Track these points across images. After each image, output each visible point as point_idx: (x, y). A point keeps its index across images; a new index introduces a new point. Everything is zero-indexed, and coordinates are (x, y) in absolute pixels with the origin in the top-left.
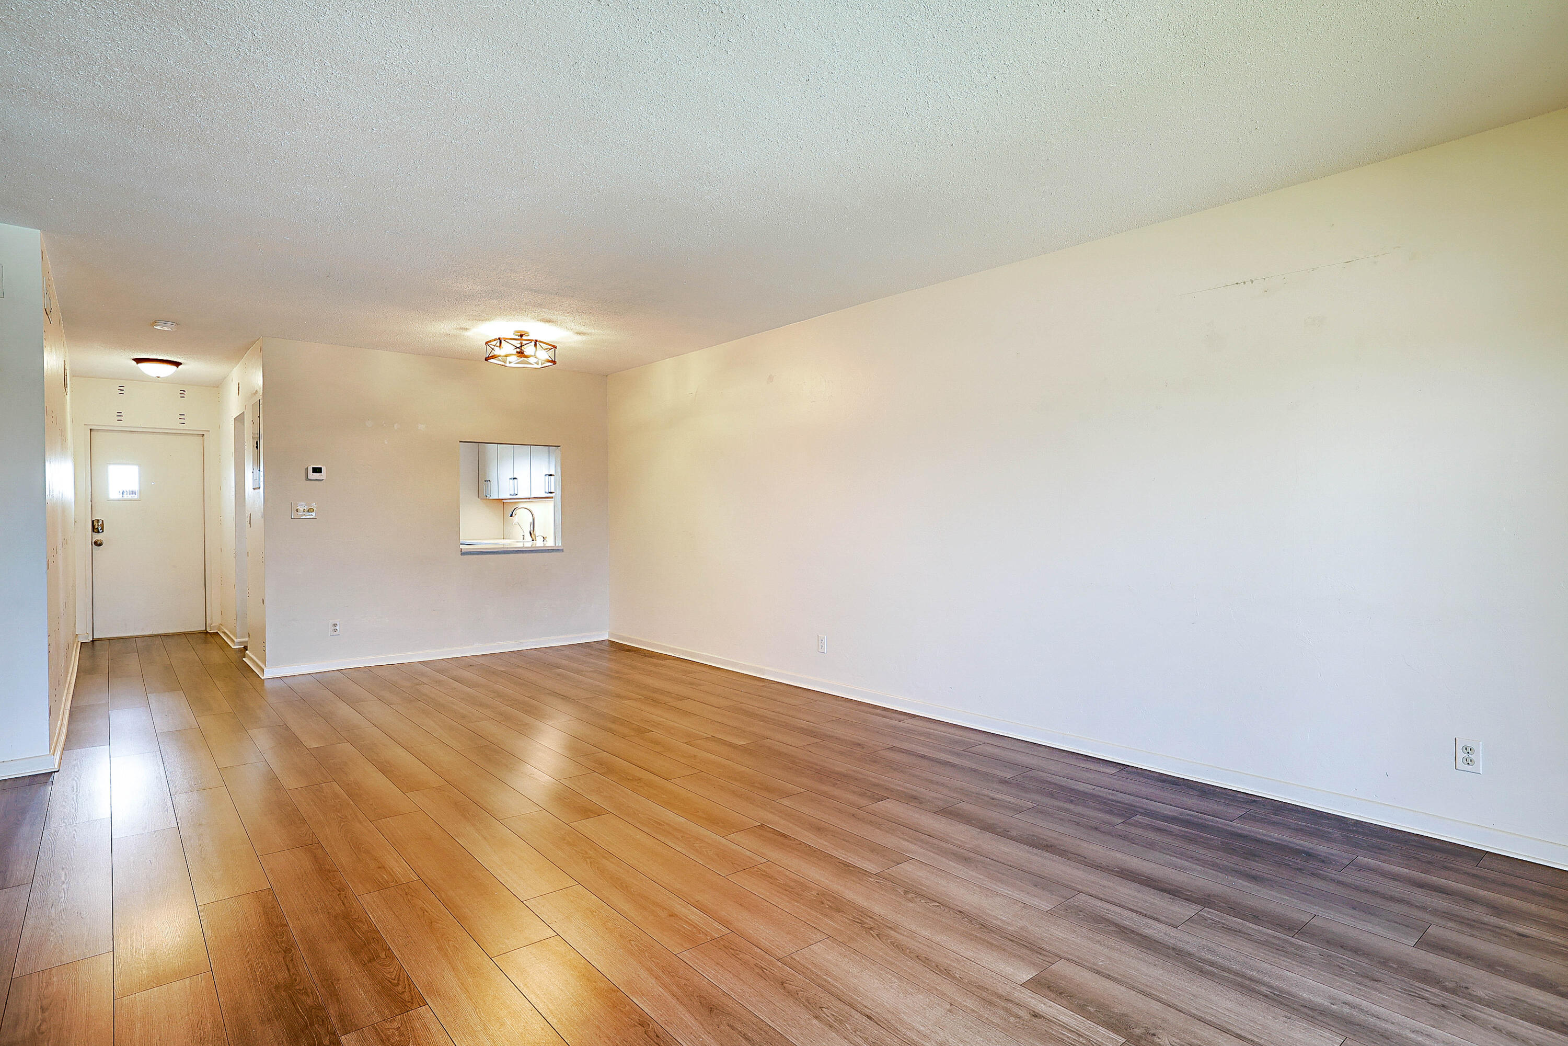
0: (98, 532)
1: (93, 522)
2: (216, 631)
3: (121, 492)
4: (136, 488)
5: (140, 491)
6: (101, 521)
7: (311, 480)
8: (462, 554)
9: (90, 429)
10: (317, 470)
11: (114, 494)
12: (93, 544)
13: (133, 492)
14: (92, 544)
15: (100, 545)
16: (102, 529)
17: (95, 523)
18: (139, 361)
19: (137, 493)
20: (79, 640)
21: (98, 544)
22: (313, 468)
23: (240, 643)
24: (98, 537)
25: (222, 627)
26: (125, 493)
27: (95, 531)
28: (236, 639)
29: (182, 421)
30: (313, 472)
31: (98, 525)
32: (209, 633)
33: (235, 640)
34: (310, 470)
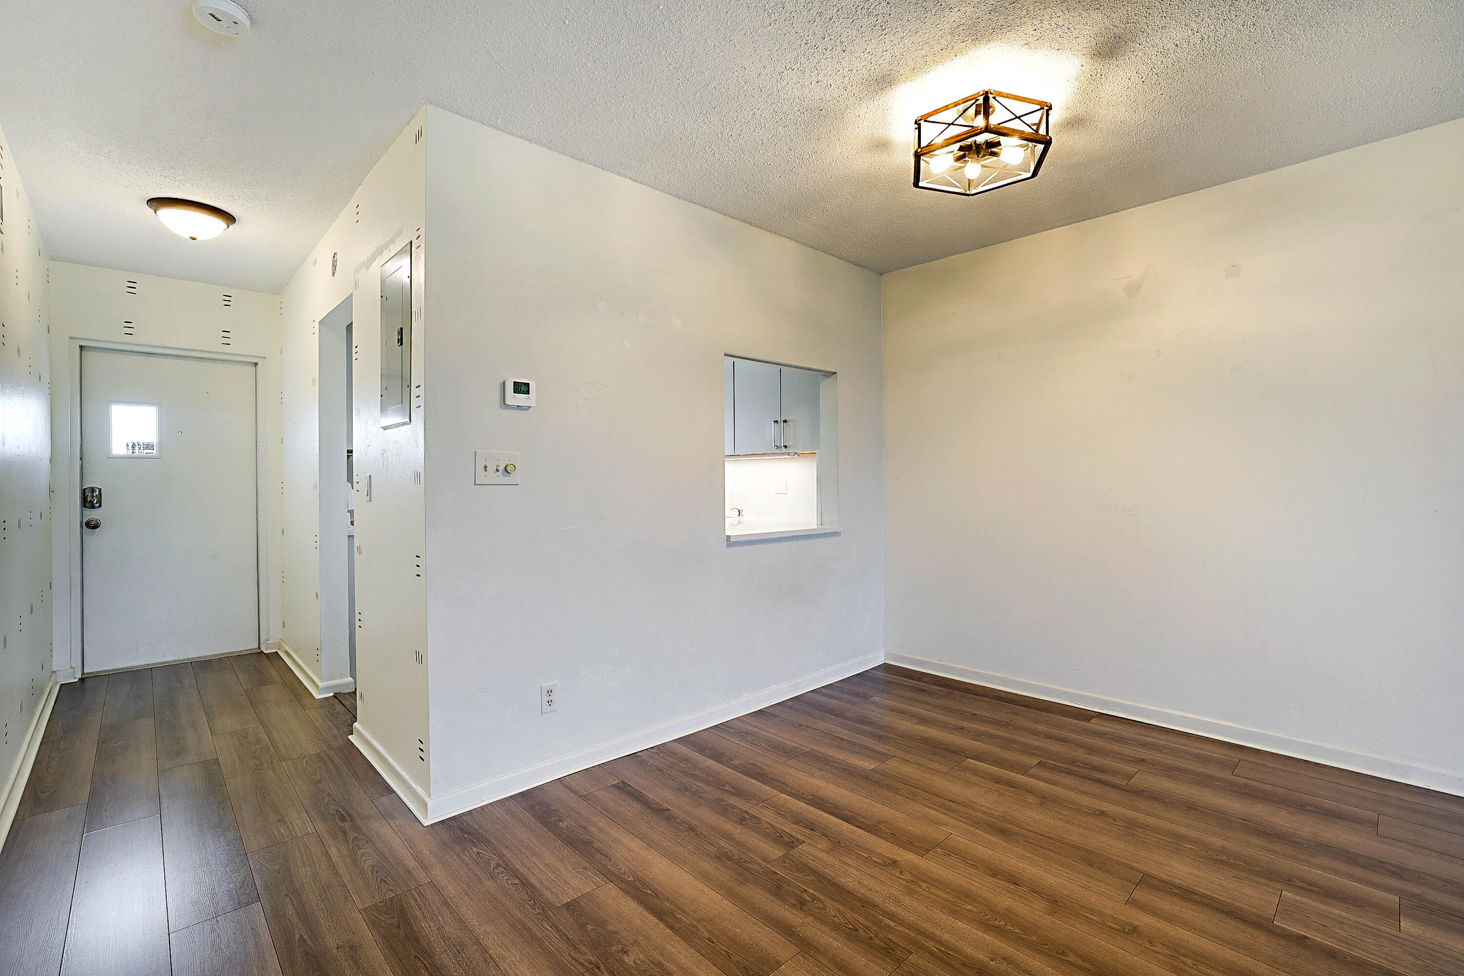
0: (93, 507)
1: (84, 491)
2: (275, 651)
3: (131, 445)
4: (152, 437)
5: (160, 443)
6: (98, 490)
7: (509, 407)
8: (728, 546)
9: (81, 347)
10: (521, 388)
11: (118, 448)
12: (84, 525)
13: (149, 446)
14: (81, 526)
15: (96, 526)
16: (100, 501)
17: (89, 494)
18: (157, 202)
19: (155, 448)
20: (58, 680)
21: (93, 525)
22: (514, 382)
23: (328, 689)
24: (92, 515)
25: (283, 644)
26: (137, 448)
27: (87, 505)
28: (321, 682)
29: (226, 341)
30: (514, 393)
31: (93, 496)
32: (265, 654)
33: (320, 684)
34: (510, 388)
